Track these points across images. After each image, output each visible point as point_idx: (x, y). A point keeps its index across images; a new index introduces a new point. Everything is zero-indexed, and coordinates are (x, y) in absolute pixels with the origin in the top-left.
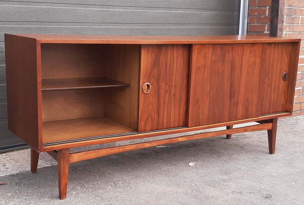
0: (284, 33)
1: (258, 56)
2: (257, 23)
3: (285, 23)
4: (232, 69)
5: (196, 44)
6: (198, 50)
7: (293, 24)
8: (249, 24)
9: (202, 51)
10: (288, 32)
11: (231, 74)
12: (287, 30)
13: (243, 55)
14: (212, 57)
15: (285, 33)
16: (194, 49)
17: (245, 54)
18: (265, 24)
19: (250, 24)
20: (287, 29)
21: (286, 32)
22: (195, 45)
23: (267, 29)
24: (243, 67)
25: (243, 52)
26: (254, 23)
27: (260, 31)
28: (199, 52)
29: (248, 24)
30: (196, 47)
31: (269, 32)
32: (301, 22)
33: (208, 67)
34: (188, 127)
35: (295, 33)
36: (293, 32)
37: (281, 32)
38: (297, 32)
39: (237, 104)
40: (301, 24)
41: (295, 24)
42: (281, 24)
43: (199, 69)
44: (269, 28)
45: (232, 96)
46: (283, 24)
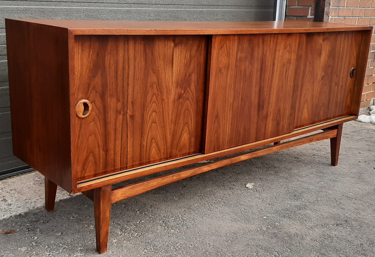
0: (330, 17)
2: (298, 6)
3: (331, 6)
4: (262, 70)
5: (216, 35)
6: (219, 43)
7: (339, 8)
8: (288, 6)
9: (225, 45)
10: (334, 16)
11: (261, 76)
12: (333, 14)
13: (275, 50)
14: (237, 53)
15: (331, 18)
16: (214, 42)
17: (278, 48)
18: (308, 7)
19: (289, 7)
20: (333, 13)
21: (332, 16)
22: (215, 37)
23: (311, 13)
24: (275, 67)
25: (276, 47)
26: (295, 6)
27: (301, 15)
28: (220, 47)
30: (217, 39)
31: (313, 17)
32: (346, 5)
33: (232, 68)
34: (204, 154)
35: (341, 18)
36: (338, 16)
37: (328, 17)
38: (342, 17)
39: (266, 117)
40: (346, 7)
41: (340, 8)
42: (328, 7)
43: (220, 71)
44: (313, 12)
45: (260, 106)
46: (329, 8)
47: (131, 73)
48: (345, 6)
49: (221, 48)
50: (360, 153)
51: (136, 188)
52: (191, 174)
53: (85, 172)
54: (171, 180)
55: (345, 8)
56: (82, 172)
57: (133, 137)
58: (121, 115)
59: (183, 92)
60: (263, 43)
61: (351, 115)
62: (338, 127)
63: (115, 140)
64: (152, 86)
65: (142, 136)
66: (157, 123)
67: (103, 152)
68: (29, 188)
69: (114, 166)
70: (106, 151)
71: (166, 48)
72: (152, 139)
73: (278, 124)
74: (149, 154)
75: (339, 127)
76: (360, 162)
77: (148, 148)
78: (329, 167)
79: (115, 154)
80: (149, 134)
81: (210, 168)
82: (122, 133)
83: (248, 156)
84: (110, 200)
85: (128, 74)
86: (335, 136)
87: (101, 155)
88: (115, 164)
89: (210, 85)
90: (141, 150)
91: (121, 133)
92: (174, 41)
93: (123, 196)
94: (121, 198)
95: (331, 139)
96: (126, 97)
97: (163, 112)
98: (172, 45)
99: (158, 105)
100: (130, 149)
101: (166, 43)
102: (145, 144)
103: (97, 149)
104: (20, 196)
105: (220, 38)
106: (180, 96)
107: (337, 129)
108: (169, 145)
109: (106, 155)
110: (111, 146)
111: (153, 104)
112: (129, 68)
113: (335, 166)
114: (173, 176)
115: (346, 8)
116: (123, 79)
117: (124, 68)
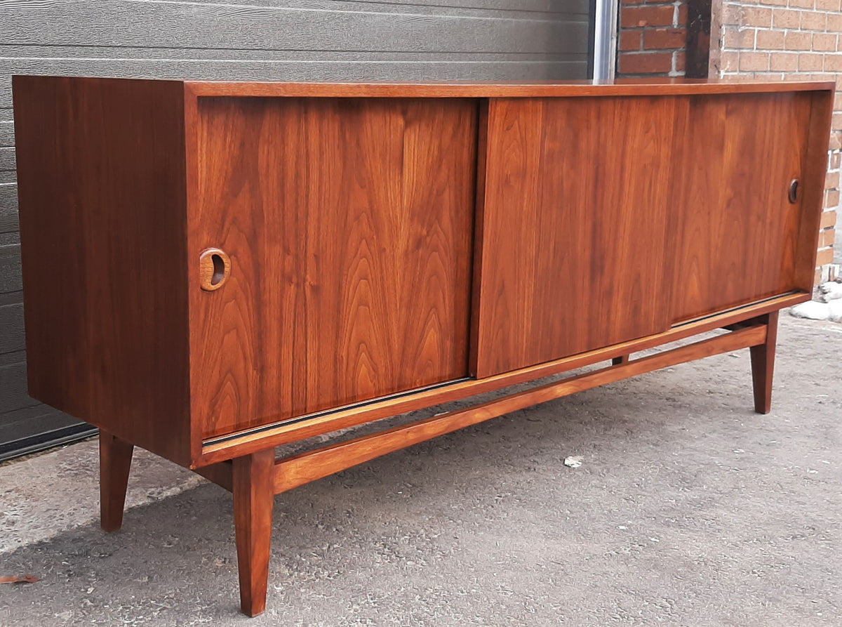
0: (723, 73)
1: (665, 139)
2: (645, 50)
3: (723, 48)
4: (598, 181)
5: (497, 100)
7: (741, 51)
8: (622, 51)
9: (516, 122)
10: (732, 71)
11: (595, 197)
12: (728, 67)
13: (625, 135)
15: (724, 76)
17: (630, 131)
18: (669, 52)
19: (625, 54)
20: (729, 63)
21: (727, 71)
22: (494, 103)
23: (677, 65)
24: (627, 175)
25: (626, 127)
26: (637, 50)
27: (654, 71)
29: (619, 53)
30: (498, 108)
31: (682, 74)
32: (757, 45)
33: (531, 176)
34: (475, 378)
35: (745, 76)
36: (740, 71)
37: (717, 73)
38: (749, 73)
39: (609, 293)
40: (757, 49)
41: (744, 51)
42: (716, 49)
43: (507, 182)
44: (682, 62)
45: (596, 267)
46: (720, 50)
47: (314, 188)
48: (755, 48)
49: (508, 129)
50: (817, 384)
51: (328, 458)
52: (448, 427)
53: (217, 419)
54: (403, 441)
55: (754, 51)
56: (209, 418)
57: (319, 337)
58: (293, 286)
59: (425, 232)
60: (598, 118)
61: (797, 291)
62: (766, 320)
63: (280, 345)
64: (357, 218)
65: (337, 337)
66: (370, 305)
67: (255, 372)
68: (50, 485)
69: (279, 406)
70: (262, 369)
71: (388, 129)
72: (360, 344)
73: (636, 310)
74: (353, 379)
75: (770, 320)
76: (820, 403)
77: (351, 365)
78: (752, 417)
79: (279, 378)
80: (354, 331)
81: (488, 414)
82: (294, 328)
83: (572, 387)
84: (271, 486)
85: (308, 187)
86: (763, 342)
87: (250, 379)
88: (279, 402)
89: (486, 216)
90: (335, 371)
91: (292, 328)
92: (404, 113)
93: (299, 476)
94: (296, 483)
95: (753, 349)
96: (302, 243)
97: (382, 278)
98: (401, 122)
99: (371, 262)
100: (311, 367)
101: (388, 119)
102: (344, 354)
103: (242, 365)
104: (34, 504)
105: (504, 105)
106: (419, 243)
107: (765, 324)
108: (396, 358)
109: (261, 379)
110: (271, 358)
111: (362, 261)
112: (308, 176)
113: (764, 414)
114: (408, 432)
115: (757, 51)
116: (296, 200)
117: (297, 176)
